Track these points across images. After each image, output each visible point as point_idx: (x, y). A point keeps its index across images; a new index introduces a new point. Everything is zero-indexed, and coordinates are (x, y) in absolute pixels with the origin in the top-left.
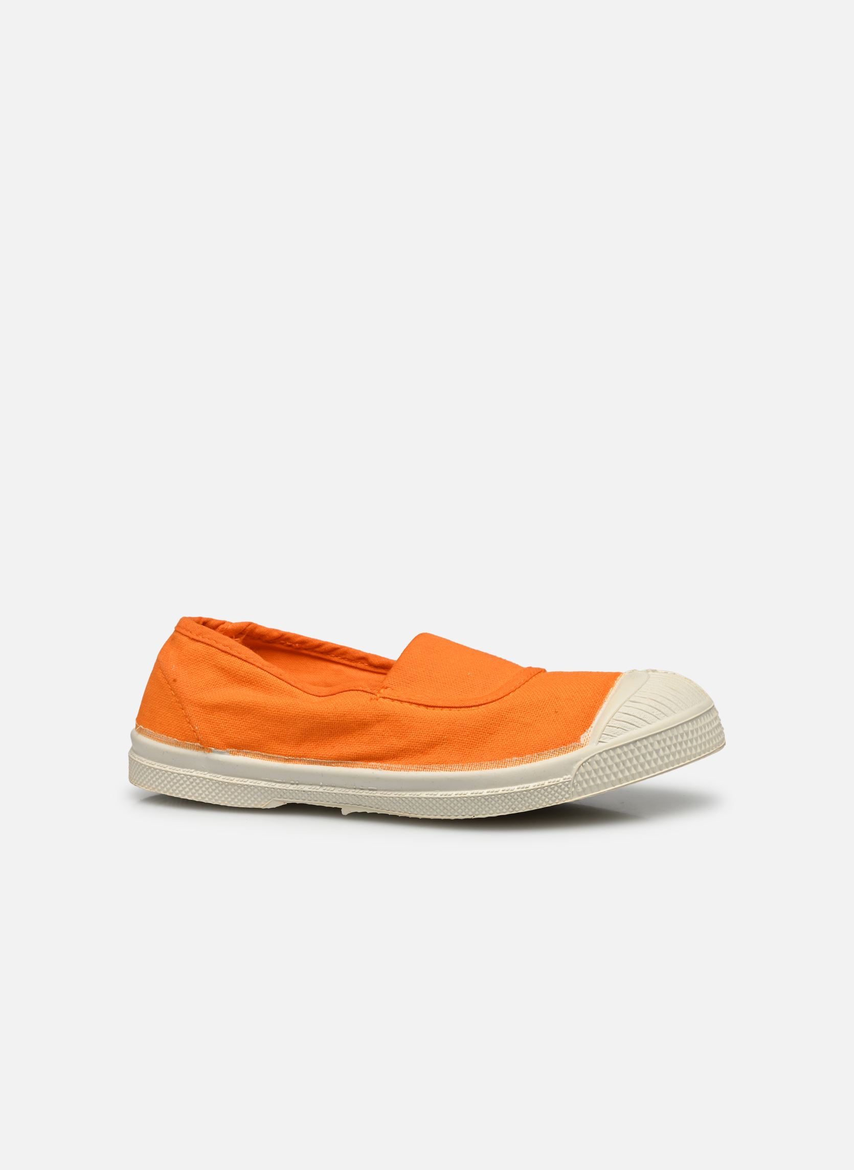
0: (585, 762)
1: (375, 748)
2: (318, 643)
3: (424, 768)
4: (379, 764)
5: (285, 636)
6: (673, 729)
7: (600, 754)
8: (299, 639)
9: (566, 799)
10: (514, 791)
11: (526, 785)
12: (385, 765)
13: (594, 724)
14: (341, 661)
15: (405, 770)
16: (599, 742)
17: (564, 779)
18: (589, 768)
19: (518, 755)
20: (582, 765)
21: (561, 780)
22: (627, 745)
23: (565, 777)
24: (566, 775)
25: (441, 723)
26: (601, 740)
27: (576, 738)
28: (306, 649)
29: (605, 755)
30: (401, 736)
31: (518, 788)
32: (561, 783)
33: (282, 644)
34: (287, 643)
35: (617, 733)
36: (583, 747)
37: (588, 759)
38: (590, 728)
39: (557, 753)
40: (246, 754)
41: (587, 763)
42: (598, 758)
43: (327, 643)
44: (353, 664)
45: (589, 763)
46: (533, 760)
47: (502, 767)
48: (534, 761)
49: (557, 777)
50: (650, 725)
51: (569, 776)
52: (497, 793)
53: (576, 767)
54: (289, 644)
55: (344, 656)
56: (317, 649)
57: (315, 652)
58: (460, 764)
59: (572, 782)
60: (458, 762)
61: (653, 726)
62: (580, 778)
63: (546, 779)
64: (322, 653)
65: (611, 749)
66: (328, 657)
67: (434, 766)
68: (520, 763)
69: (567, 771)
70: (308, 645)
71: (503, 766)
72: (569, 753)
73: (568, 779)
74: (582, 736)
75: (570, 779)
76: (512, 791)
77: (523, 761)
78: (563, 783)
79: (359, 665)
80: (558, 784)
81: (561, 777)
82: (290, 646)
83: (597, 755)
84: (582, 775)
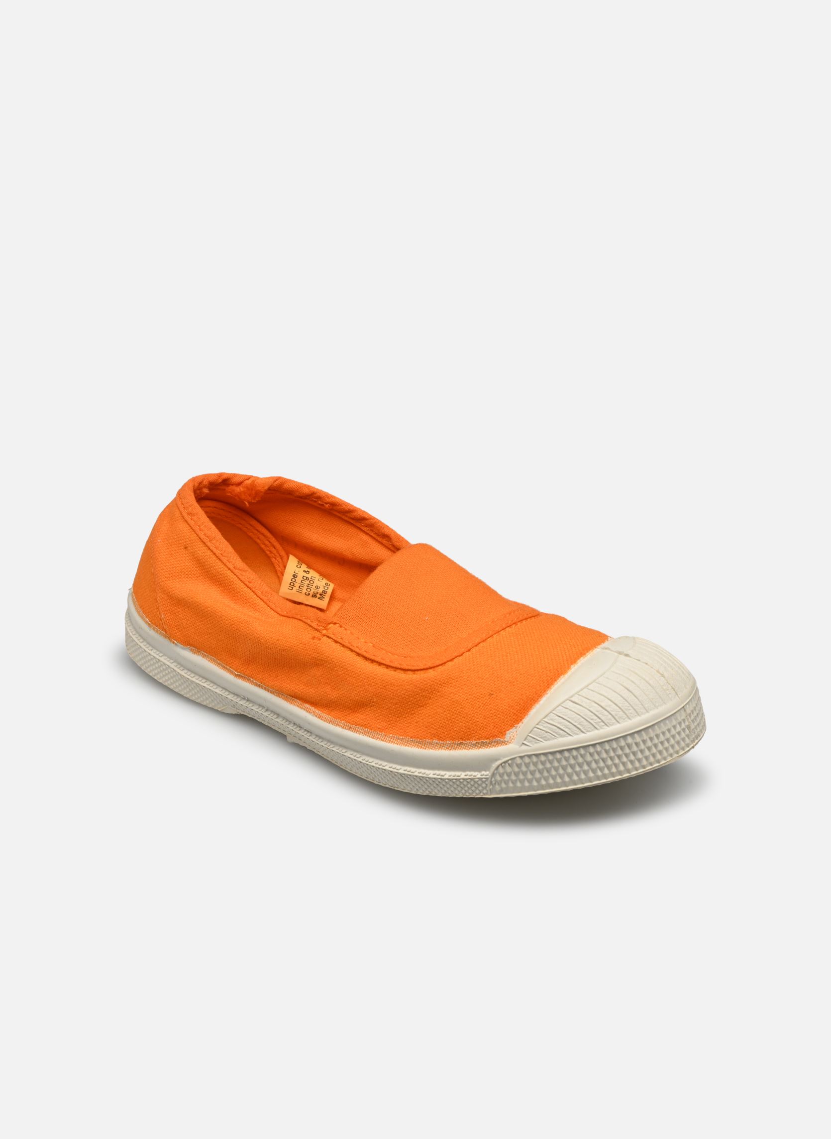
0: (505, 762)
1: (311, 692)
2: (348, 507)
3: (350, 728)
4: (313, 709)
5: (317, 495)
6: (611, 742)
7: (521, 757)
8: (330, 500)
9: (484, 794)
10: (430, 776)
11: (442, 773)
12: (317, 711)
13: (526, 720)
14: (369, 532)
15: (333, 723)
16: (523, 744)
17: (481, 775)
18: (508, 769)
19: (440, 738)
20: (501, 764)
21: (479, 776)
22: (553, 753)
23: (483, 772)
24: (485, 771)
25: (373, 684)
26: (525, 742)
27: (503, 733)
28: (339, 512)
29: (527, 760)
30: (335, 686)
31: (434, 774)
32: (478, 778)
33: (315, 501)
34: (319, 502)
35: (544, 737)
36: (506, 744)
37: (508, 760)
38: (520, 724)
39: (479, 746)
40: (204, 656)
41: (507, 764)
42: (519, 761)
43: (359, 510)
44: (379, 539)
45: (509, 764)
46: (453, 747)
47: (421, 747)
48: (454, 749)
49: (475, 770)
50: (583, 734)
51: (488, 773)
52: (412, 774)
53: (495, 765)
54: (321, 503)
55: (372, 529)
56: (348, 515)
57: (347, 516)
58: (383, 733)
59: (489, 779)
60: (381, 730)
61: (589, 735)
62: (498, 778)
63: (464, 770)
64: (353, 519)
65: (534, 755)
66: (358, 525)
67: (360, 728)
68: (440, 747)
69: (486, 768)
70: (338, 508)
71: (423, 746)
72: (491, 748)
73: (486, 775)
74: (508, 732)
75: (488, 777)
76: (427, 776)
77: (443, 746)
78: (480, 779)
79: (384, 542)
80: (474, 779)
81: (480, 771)
82: (323, 505)
83: (518, 759)
84: (501, 775)
